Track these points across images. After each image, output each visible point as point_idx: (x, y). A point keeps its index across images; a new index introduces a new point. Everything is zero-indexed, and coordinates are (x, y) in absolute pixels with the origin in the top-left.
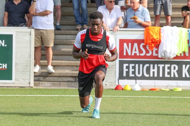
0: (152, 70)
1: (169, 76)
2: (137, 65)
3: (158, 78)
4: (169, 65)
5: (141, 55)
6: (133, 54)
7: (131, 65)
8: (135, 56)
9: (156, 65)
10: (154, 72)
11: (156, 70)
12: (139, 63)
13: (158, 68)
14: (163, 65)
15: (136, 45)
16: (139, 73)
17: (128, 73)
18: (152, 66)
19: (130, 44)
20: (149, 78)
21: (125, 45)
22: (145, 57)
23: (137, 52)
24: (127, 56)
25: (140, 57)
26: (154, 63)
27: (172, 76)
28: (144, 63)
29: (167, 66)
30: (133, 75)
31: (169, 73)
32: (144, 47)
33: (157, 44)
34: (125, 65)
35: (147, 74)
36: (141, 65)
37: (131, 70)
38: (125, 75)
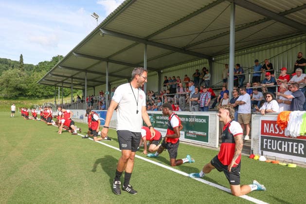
0: (283, 146)
1: (296, 152)
2: (273, 141)
3: (288, 153)
4: (297, 144)
5: (276, 133)
6: (270, 132)
7: (269, 140)
8: (272, 134)
9: (286, 142)
10: (285, 148)
11: (286, 146)
12: (274, 139)
13: (288, 145)
14: (292, 143)
15: (272, 125)
16: (274, 147)
17: (266, 146)
18: (283, 142)
19: (268, 124)
20: (281, 152)
21: (265, 124)
22: (278, 135)
23: (273, 131)
24: (266, 133)
25: (275, 135)
26: (285, 140)
27: (299, 153)
28: (278, 140)
29: (295, 144)
30: (270, 148)
31: (297, 150)
32: (278, 127)
33: (285, 125)
34: (265, 140)
35: (280, 148)
36: (276, 141)
37: (269, 144)
38: (264, 147)
